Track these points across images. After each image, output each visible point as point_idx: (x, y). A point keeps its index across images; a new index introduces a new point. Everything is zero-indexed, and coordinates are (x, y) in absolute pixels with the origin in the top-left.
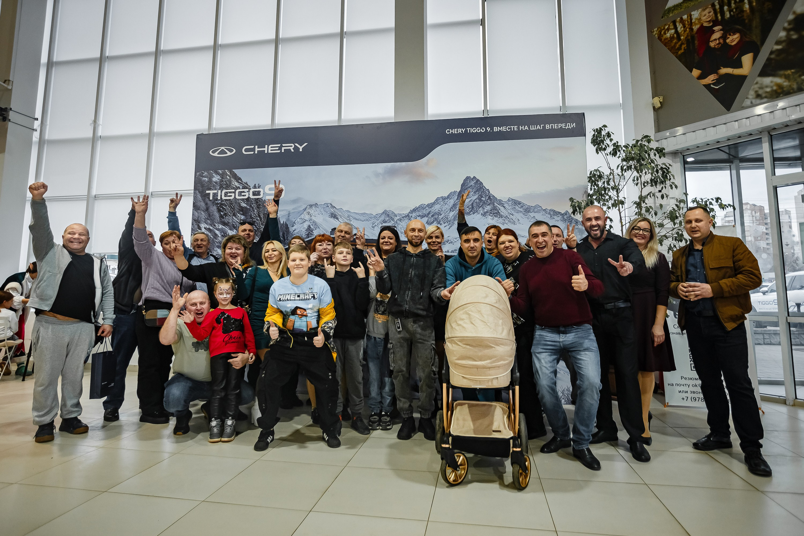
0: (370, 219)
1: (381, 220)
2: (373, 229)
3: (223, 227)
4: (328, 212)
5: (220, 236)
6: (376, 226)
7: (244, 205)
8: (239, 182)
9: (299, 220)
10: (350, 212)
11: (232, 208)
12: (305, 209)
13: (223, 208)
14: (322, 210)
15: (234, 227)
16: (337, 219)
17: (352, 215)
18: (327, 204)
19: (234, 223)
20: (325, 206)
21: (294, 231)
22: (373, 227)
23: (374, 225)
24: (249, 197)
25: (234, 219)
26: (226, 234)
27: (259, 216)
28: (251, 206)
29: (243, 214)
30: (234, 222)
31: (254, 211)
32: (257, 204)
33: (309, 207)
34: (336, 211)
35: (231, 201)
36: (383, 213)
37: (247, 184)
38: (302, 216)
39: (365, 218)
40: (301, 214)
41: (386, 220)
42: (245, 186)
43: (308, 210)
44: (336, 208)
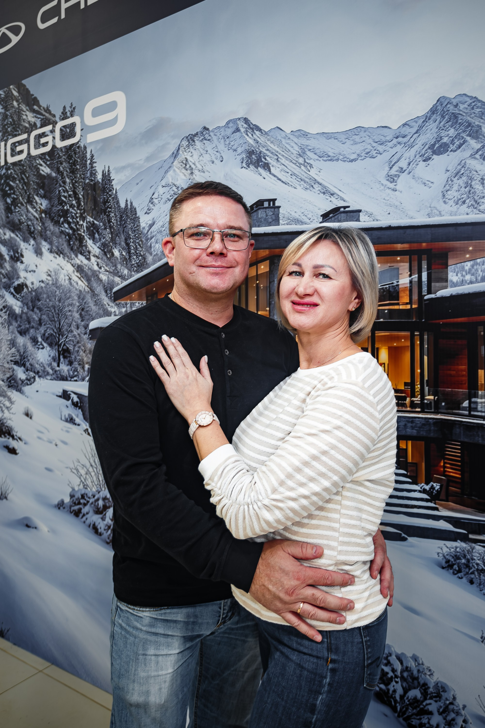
0: (381, 148)
1: (424, 145)
2: (392, 186)
3: (13, 235)
4: (240, 150)
5: (7, 258)
6: (402, 170)
7: (45, 170)
8: (34, 111)
9: (161, 190)
10: (305, 135)
11: (25, 183)
12: (175, 155)
13: (11, 188)
14: (221, 147)
15: (31, 233)
16: (267, 167)
17: (312, 143)
18: (234, 121)
19: (29, 223)
20: (229, 131)
21: (151, 226)
22: (392, 179)
23: (393, 172)
24: (54, 147)
25: (30, 212)
26: (18, 253)
27: (75, 194)
28: (58, 171)
29: (44, 197)
30: (31, 220)
31: (64, 182)
32: (69, 162)
33: (185, 143)
34: (262, 140)
35: (23, 166)
36: (433, 111)
37: (50, 112)
38: (169, 178)
39: (358, 148)
40: (166, 172)
41: (445, 140)
42: (47, 119)
43: (183, 155)
44: (260, 130)
